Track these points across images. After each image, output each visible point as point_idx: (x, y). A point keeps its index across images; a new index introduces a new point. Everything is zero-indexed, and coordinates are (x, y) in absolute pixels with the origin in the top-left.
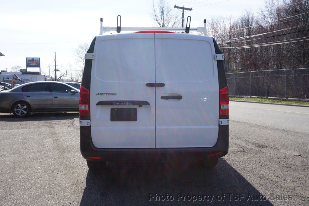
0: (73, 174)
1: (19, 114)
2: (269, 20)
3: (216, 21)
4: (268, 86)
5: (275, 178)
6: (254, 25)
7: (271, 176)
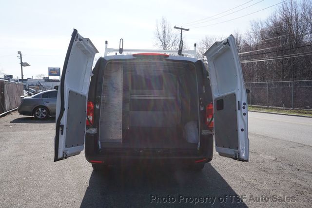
0: (79, 174)
1: (39, 117)
2: (255, 40)
3: (209, 39)
4: (253, 96)
5: (253, 181)
6: (242, 44)
7: (250, 179)
